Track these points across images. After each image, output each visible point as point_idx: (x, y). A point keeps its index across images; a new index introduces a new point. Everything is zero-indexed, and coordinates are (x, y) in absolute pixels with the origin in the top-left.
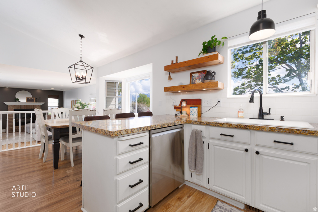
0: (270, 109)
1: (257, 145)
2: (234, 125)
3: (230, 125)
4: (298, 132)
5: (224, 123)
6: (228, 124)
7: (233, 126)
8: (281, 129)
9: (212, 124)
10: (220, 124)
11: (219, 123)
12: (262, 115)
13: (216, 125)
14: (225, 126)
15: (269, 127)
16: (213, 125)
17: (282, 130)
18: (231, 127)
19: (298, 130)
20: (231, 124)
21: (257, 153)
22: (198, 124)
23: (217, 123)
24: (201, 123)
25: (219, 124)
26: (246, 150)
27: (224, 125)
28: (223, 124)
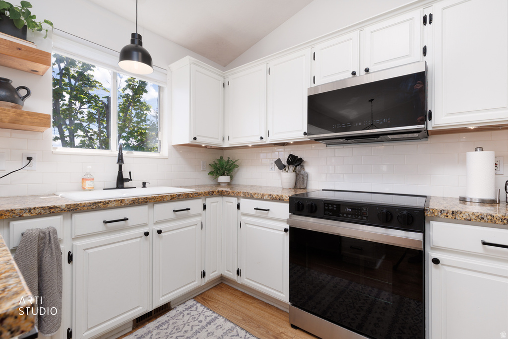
0: (130, 173)
1: (157, 223)
2: (128, 200)
3: (121, 202)
4: (192, 196)
5: (110, 201)
6: (119, 200)
7: (127, 202)
8: (180, 195)
9: (84, 206)
10: (102, 204)
11: (101, 202)
12: (121, 182)
13: (94, 207)
14: (113, 205)
15: (170, 195)
16: (85, 208)
17: (181, 197)
18: (123, 205)
19: (191, 194)
20: (124, 200)
21: (159, 232)
22: (40, 215)
23: (95, 203)
24: (52, 210)
25: (99, 205)
26: (147, 234)
27: (110, 205)
28: (108, 203)
